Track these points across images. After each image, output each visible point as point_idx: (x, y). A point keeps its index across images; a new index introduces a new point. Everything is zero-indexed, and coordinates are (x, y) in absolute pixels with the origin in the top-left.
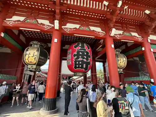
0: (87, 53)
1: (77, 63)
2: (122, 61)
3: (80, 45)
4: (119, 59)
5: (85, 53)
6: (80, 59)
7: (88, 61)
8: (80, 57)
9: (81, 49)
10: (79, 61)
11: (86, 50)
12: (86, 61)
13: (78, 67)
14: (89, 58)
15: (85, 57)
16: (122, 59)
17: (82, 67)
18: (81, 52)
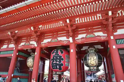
0: (60, 57)
1: (53, 65)
2: (92, 59)
3: (55, 52)
4: (89, 58)
5: (58, 58)
6: (55, 62)
7: (61, 63)
8: (55, 61)
9: (55, 55)
10: (54, 64)
11: (60, 55)
12: (58, 63)
13: (54, 68)
14: (62, 61)
15: (58, 60)
16: (92, 58)
17: (57, 68)
18: (55, 57)
